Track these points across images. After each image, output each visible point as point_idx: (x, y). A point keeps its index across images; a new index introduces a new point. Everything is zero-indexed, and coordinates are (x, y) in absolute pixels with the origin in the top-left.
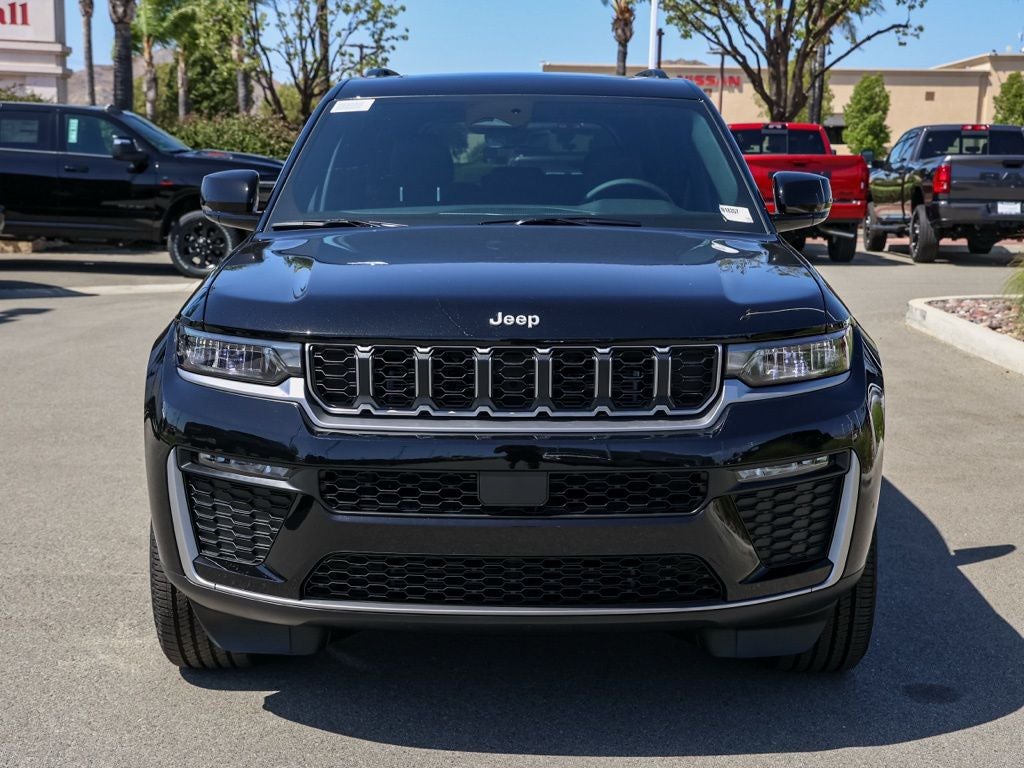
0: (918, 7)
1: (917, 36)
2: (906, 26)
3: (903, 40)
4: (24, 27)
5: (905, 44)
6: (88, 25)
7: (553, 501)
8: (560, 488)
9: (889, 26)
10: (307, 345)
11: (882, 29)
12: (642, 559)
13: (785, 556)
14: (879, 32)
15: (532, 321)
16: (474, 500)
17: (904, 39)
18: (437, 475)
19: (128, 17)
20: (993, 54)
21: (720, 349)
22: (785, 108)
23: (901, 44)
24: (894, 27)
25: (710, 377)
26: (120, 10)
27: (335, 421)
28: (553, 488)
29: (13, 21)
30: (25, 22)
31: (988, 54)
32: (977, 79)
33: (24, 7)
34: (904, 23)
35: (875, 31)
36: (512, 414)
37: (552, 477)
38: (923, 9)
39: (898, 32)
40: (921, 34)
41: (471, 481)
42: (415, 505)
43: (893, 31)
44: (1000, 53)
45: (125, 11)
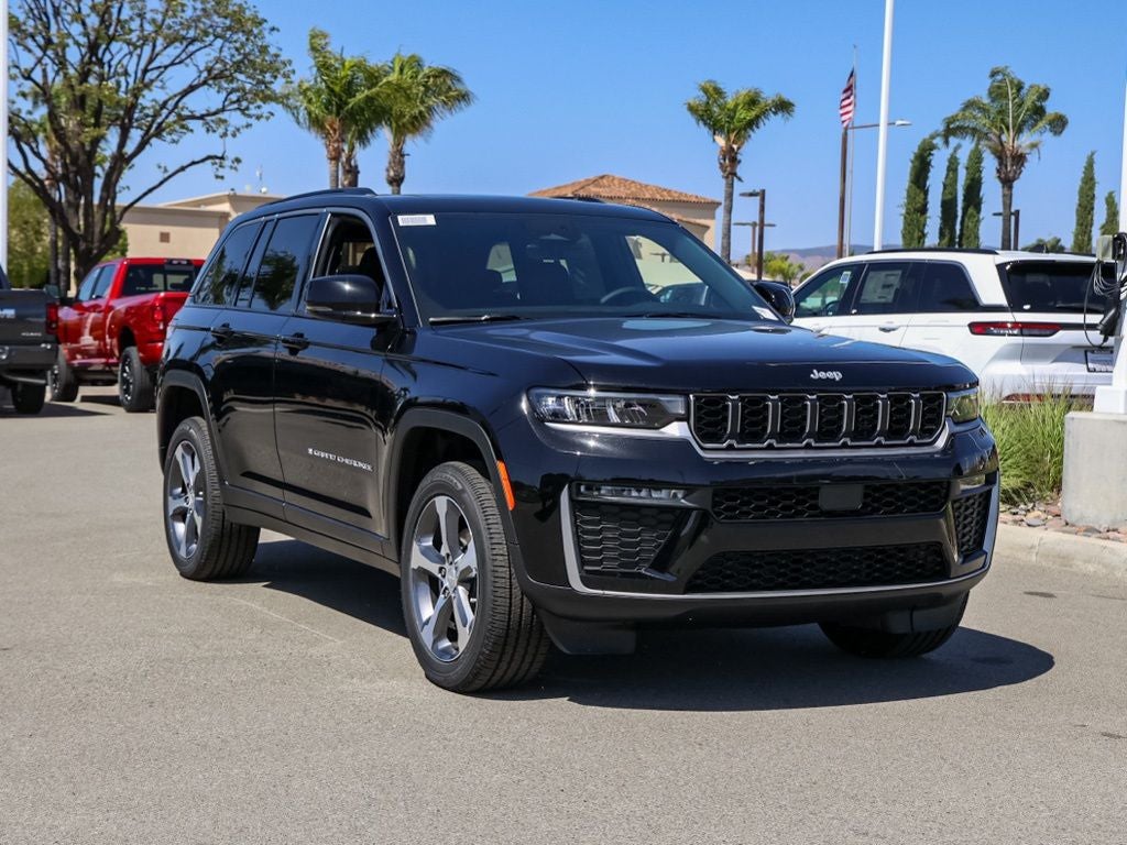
0: (230, 136)
1: (236, 169)
2: (222, 158)
3: (220, 174)
5: (222, 177)
7: (866, 505)
8: (868, 496)
9: (204, 156)
10: (691, 396)
11: (196, 160)
14: (194, 163)
15: (837, 376)
17: (221, 172)
20: (232, 193)
22: (92, 242)
23: (217, 177)
24: (209, 158)
27: (713, 454)
28: (865, 496)
31: (227, 193)
32: (217, 220)
34: (220, 155)
35: (189, 162)
36: (827, 444)
37: (867, 487)
38: (235, 139)
39: (214, 164)
40: (239, 166)
41: (815, 493)
43: (209, 162)
44: (239, 193)
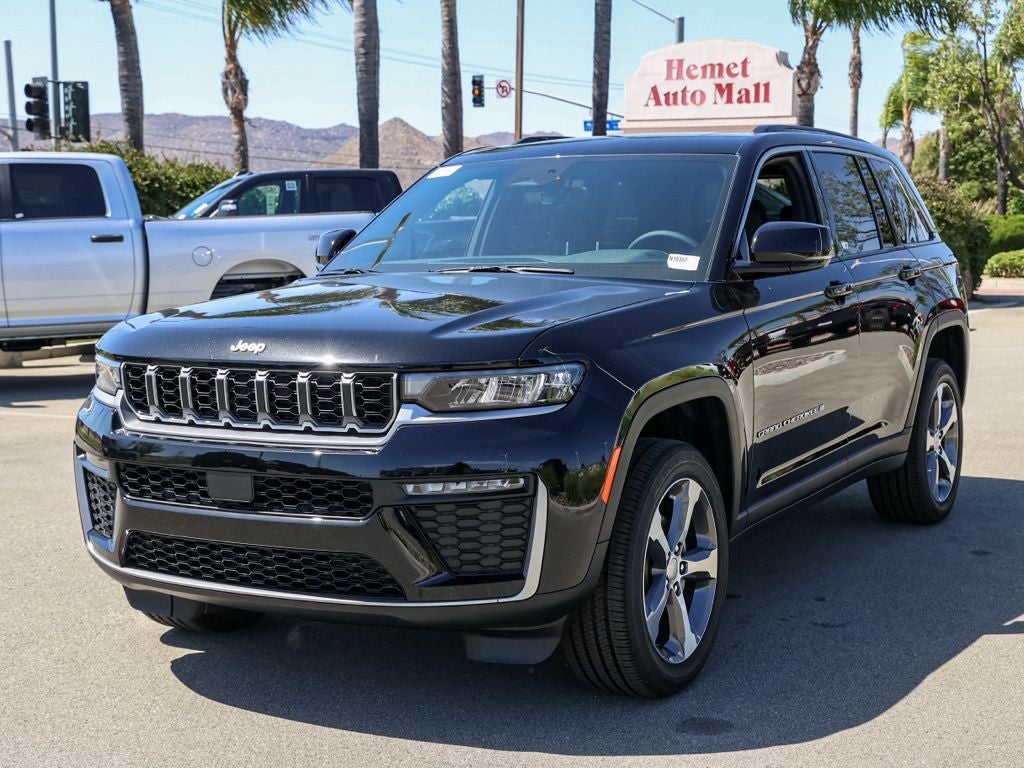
4: (766, 104)
6: (856, 96)
7: (259, 499)
8: (263, 489)
12: (331, 555)
13: (476, 568)
15: (259, 348)
16: (205, 494)
18: (182, 471)
19: (811, 89)
21: (395, 375)
25: (388, 401)
26: (804, 84)
27: (137, 425)
28: (257, 488)
29: (757, 100)
30: (767, 99)
33: (767, 86)
36: (246, 425)
37: (256, 479)
41: (203, 478)
42: (172, 496)
45: (809, 84)
